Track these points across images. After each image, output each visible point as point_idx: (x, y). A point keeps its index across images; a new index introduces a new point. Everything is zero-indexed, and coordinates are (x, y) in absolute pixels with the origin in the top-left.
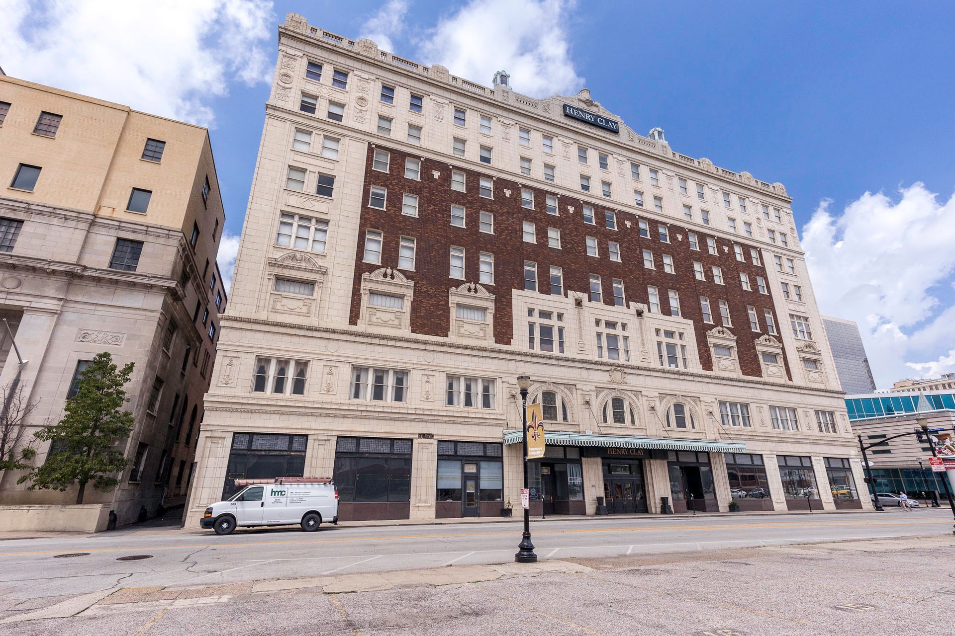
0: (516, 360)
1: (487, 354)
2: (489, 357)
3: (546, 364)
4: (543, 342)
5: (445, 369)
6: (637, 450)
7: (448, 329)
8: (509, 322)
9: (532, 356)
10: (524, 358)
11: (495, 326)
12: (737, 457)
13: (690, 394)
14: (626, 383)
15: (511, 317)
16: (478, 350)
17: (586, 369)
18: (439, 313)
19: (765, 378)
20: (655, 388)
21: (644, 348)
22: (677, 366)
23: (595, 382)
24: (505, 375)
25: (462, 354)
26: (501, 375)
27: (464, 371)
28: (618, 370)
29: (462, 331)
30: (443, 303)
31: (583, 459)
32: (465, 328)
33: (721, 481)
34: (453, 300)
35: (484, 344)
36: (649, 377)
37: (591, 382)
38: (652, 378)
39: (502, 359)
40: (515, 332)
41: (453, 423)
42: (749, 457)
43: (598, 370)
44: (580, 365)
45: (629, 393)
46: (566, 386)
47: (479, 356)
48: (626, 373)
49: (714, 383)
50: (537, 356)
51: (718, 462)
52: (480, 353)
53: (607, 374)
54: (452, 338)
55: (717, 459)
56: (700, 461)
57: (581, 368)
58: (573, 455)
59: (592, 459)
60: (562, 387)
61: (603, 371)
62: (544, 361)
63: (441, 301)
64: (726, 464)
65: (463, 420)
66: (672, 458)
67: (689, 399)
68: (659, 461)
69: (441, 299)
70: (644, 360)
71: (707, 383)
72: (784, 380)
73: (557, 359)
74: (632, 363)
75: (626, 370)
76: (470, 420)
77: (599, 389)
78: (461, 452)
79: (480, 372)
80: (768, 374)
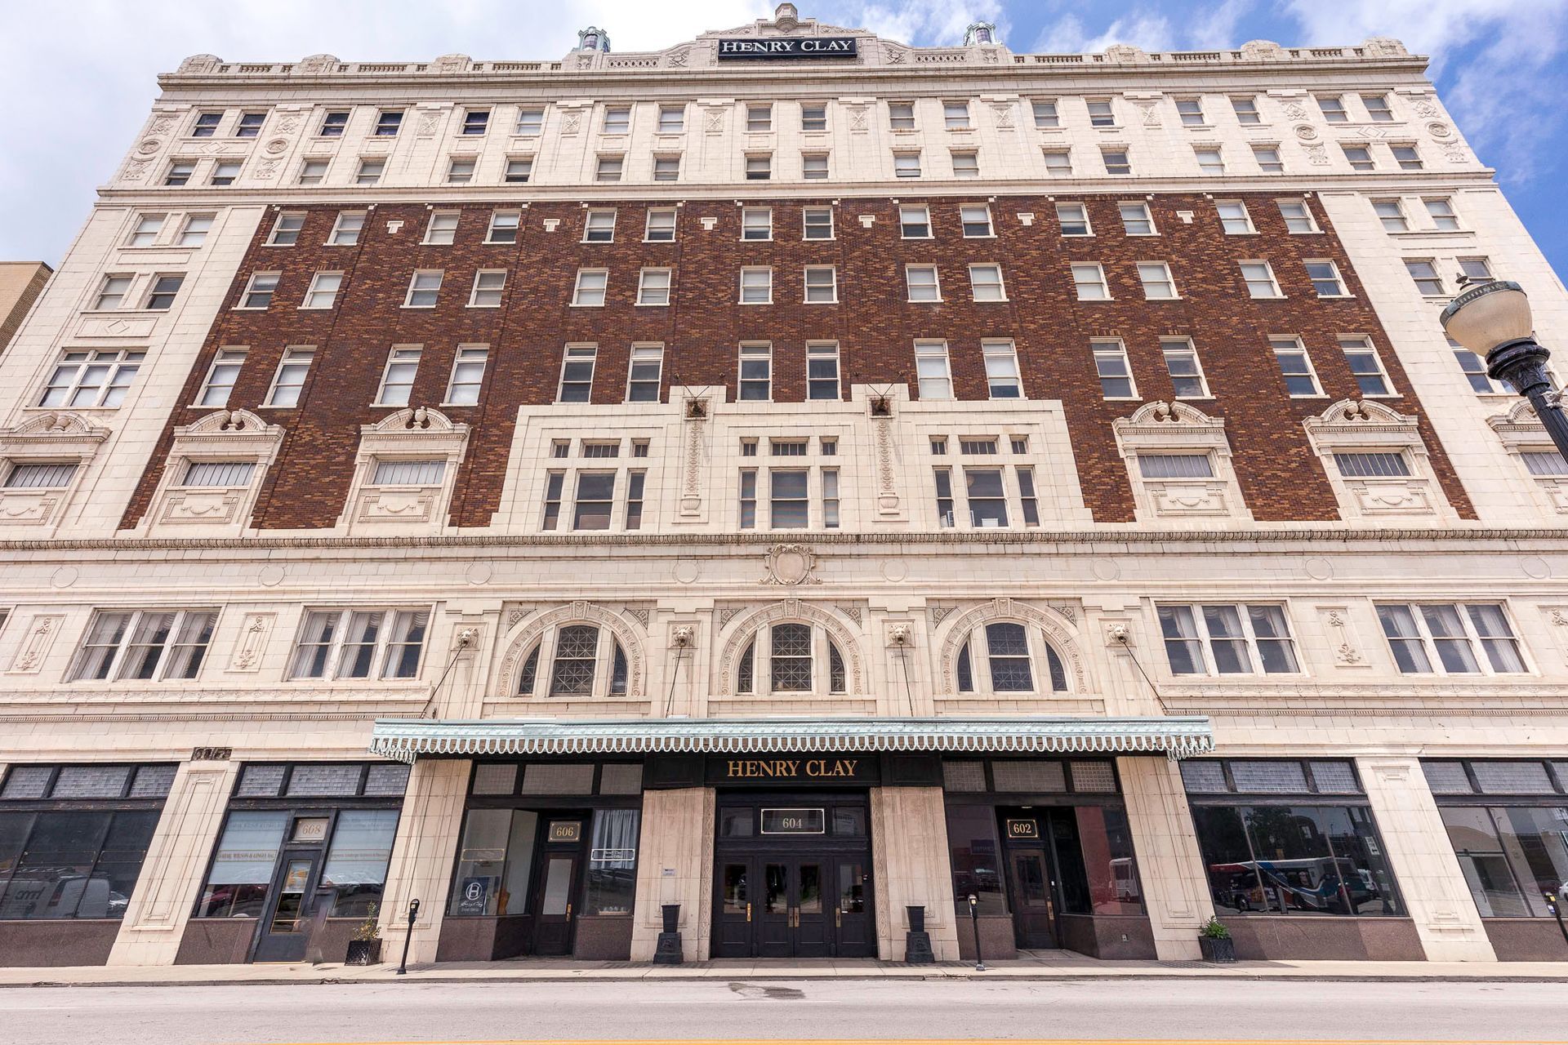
0: (492, 559)
1: (419, 552)
2: (423, 559)
3: (576, 558)
4: (581, 508)
5: (303, 596)
6: (831, 757)
7: (338, 511)
8: (498, 476)
9: (550, 542)
10: (513, 551)
11: (457, 490)
12: (1238, 771)
13: (1043, 593)
14: (818, 582)
15: (502, 465)
16: (396, 546)
17: (695, 557)
18: (327, 480)
19: (1351, 518)
20: (914, 588)
21: (888, 487)
22: (1003, 522)
23: (715, 589)
24: (455, 595)
25: (355, 560)
26: (442, 596)
27: (351, 596)
28: (790, 551)
29: (373, 510)
30: (342, 458)
31: (647, 794)
32: (380, 505)
33: (1165, 848)
34: (365, 448)
35: (420, 531)
36: (899, 561)
37: (703, 589)
38: (906, 560)
39: (457, 559)
40: (506, 494)
41: (290, 720)
42: (1296, 772)
43: (730, 557)
44: (675, 550)
45: (828, 609)
46: (629, 606)
47: (397, 560)
48: (817, 556)
49: (1138, 554)
50: (568, 542)
51: (1154, 789)
52: (401, 553)
53: (761, 564)
54: (340, 530)
55: (1151, 780)
56: (1079, 787)
57: (678, 557)
58: (626, 780)
59: (679, 794)
60: (616, 612)
61: (747, 557)
62: (570, 551)
63: (339, 455)
64: (1189, 796)
65: (315, 709)
66: (971, 779)
67: (1041, 608)
68: (913, 794)
69: (339, 450)
70: (883, 518)
71: (1111, 555)
72: (1447, 517)
73: (619, 542)
74: (847, 527)
75: (819, 549)
76: (333, 709)
77: (732, 606)
78: (297, 789)
79: (391, 596)
80: (1363, 508)
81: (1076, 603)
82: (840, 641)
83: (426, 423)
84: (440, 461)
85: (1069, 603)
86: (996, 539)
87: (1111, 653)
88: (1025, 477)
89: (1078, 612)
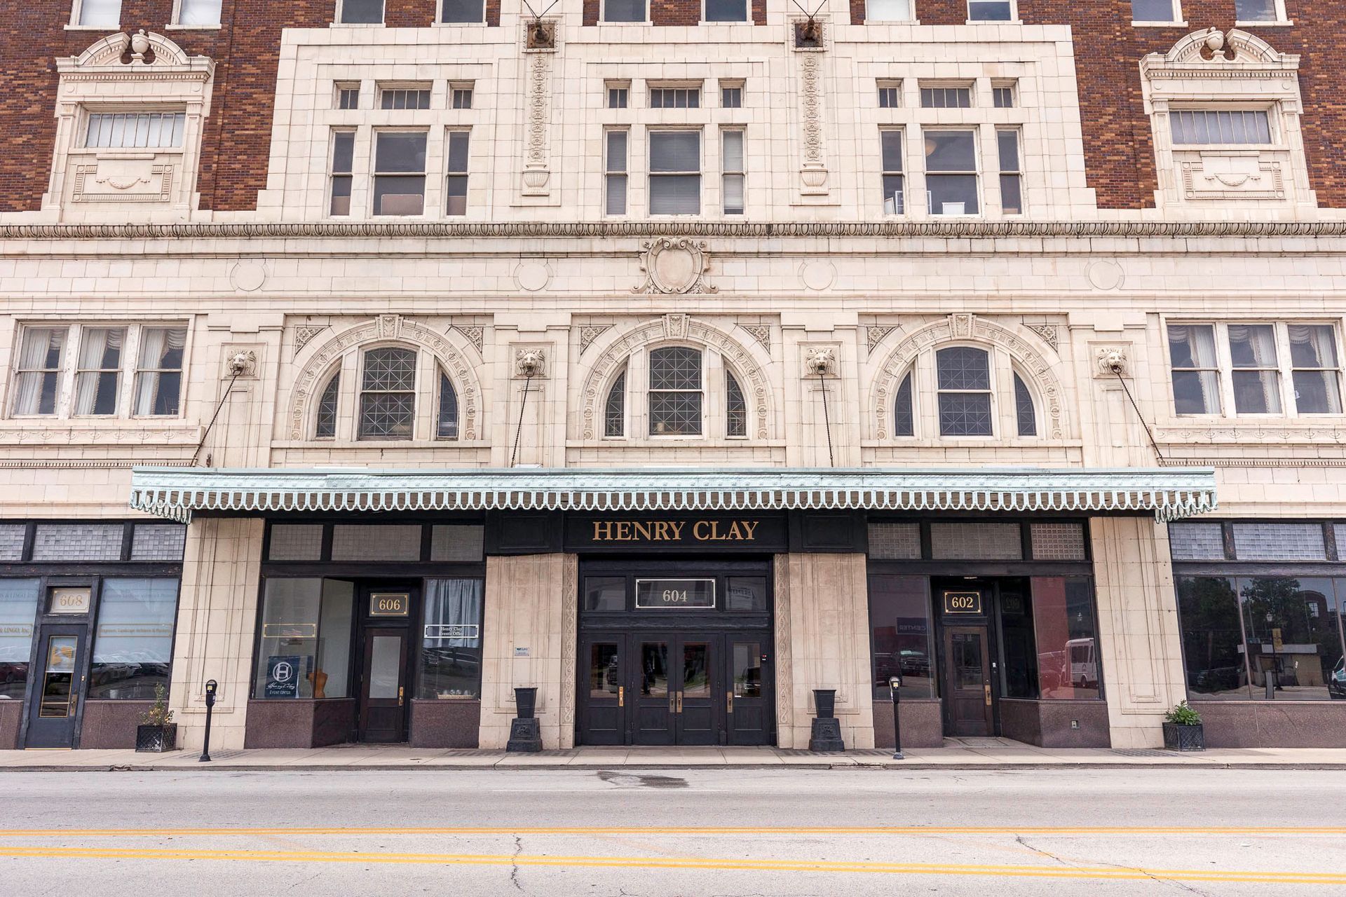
0: (263, 255)
1: (162, 246)
2: (168, 255)
3: (379, 255)
4: (383, 184)
5: (12, 306)
6: (725, 517)
7: (42, 186)
8: (260, 137)
9: (342, 233)
10: (292, 245)
11: (205, 157)
12: (1241, 536)
13: (1017, 307)
14: (713, 290)
15: (266, 120)
16: (130, 236)
17: (543, 255)
18: (20, 140)
20: (843, 299)
21: (813, 155)
22: (972, 207)
23: (572, 299)
24: (219, 305)
25: (75, 256)
26: (202, 307)
27: (76, 306)
28: (675, 247)
29: (91, 185)
30: (35, 109)
31: (490, 561)
32: (100, 177)
33: (1137, 623)
34: (68, 92)
35: (160, 216)
36: (823, 261)
37: (556, 299)
38: (837, 261)
39: (216, 256)
40: (275, 164)
41: (22, 468)
42: (1315, 533)
43: (592, 254)
44: (516, 245)
45: (726, 326)
46: (456, 322)
47: (133, 257)
48: (713, 254)
49: (1151, 254)
50: (367, 232)
51: (1131, 556)
52: (138, 246)
53: (634, 265)
54: (48, 214)
55: (1131, 546)
56: (1038, 553)
57: (521, 255)
58: (464, 545)
59: (532, 562)
60: (440, 328)
61: (615, 255)
62: (371, 245)
63: (30, 103)
64: (1176, 564)
65: (52, 454)
66: (905, 545)
67: (1013, 326)
68: (827, 562)
69: (31, 97)
70: (805, 201)
71: (1115, 254)
73: (437, 232)
74: (755, 213)
75: (715, 244)
76: (76, 454)
77: (595, 321)
78: (46, 551)
79: (132, 306)
81: (1060, 321)
82: (741, 370)
83: (149, 56)
84: (175, 111)
85: (1050, 320)
86: (960, 231)
87: (1099, 386)
88: (1008, 141)
89: (1062, 334)
